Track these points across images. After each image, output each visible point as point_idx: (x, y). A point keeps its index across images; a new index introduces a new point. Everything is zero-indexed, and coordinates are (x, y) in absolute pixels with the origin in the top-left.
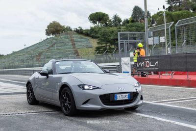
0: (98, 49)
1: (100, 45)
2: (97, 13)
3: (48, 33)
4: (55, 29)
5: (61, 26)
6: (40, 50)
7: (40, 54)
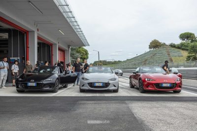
0: (189, 57)
1: (191, 55)
2: (185, 33)
3: (150, 47)
4: (155, 45)
5: (159, 43)
6: (146, 58)
7: (146, 60)
